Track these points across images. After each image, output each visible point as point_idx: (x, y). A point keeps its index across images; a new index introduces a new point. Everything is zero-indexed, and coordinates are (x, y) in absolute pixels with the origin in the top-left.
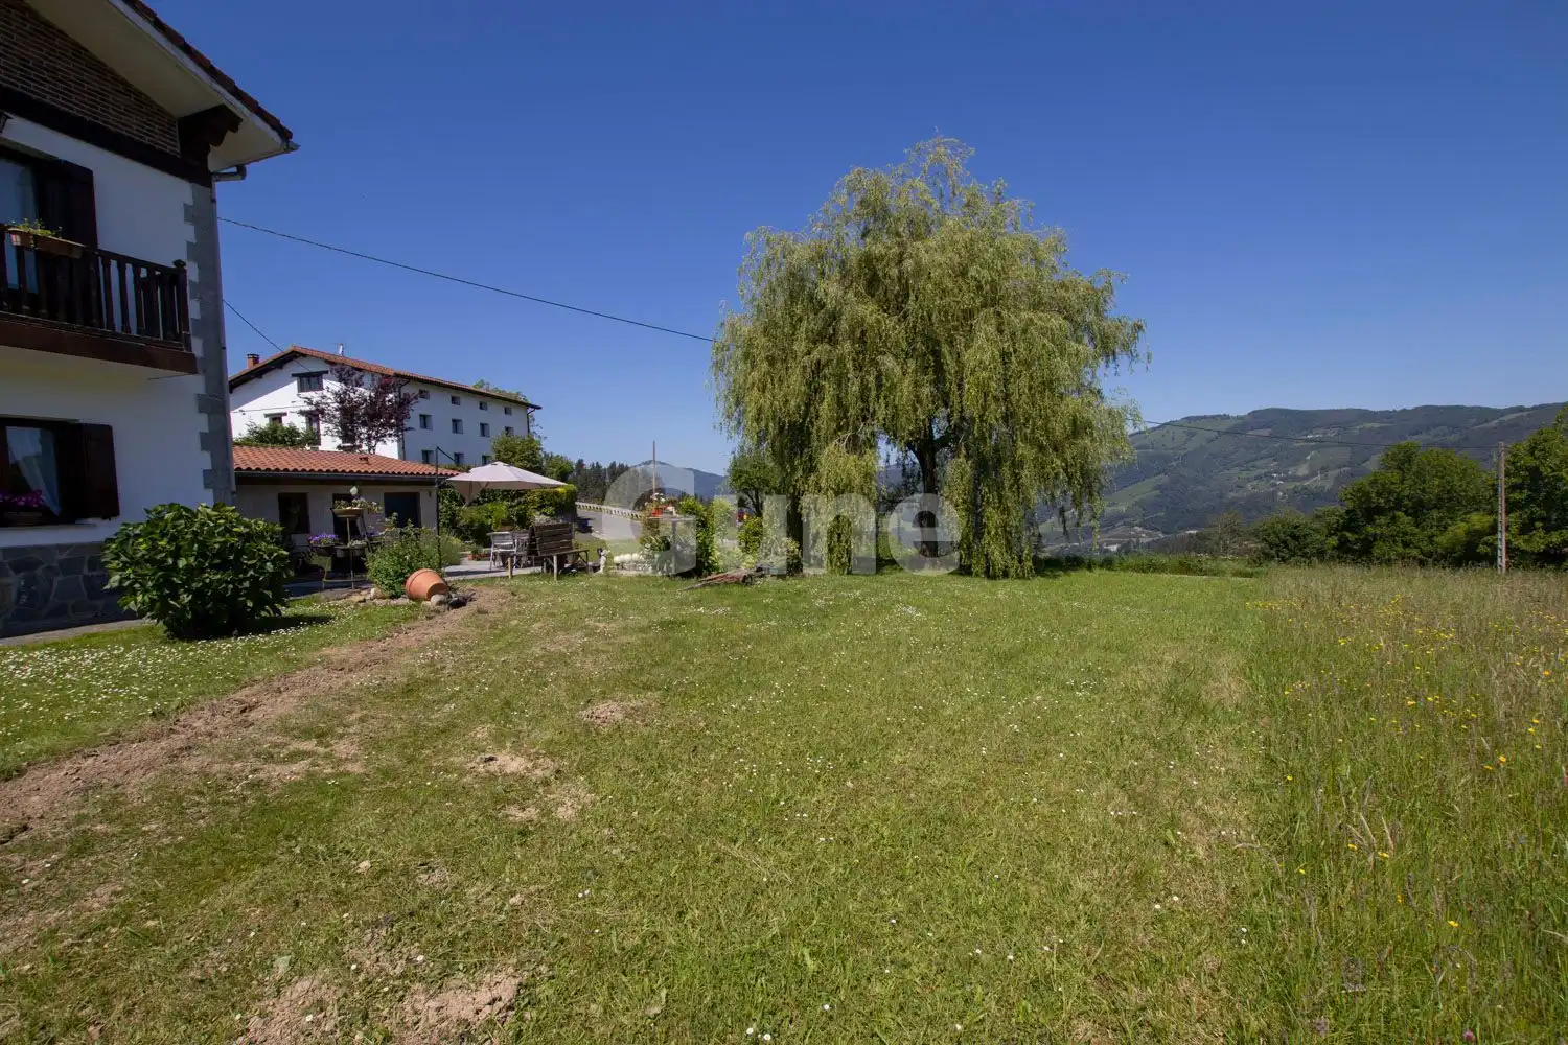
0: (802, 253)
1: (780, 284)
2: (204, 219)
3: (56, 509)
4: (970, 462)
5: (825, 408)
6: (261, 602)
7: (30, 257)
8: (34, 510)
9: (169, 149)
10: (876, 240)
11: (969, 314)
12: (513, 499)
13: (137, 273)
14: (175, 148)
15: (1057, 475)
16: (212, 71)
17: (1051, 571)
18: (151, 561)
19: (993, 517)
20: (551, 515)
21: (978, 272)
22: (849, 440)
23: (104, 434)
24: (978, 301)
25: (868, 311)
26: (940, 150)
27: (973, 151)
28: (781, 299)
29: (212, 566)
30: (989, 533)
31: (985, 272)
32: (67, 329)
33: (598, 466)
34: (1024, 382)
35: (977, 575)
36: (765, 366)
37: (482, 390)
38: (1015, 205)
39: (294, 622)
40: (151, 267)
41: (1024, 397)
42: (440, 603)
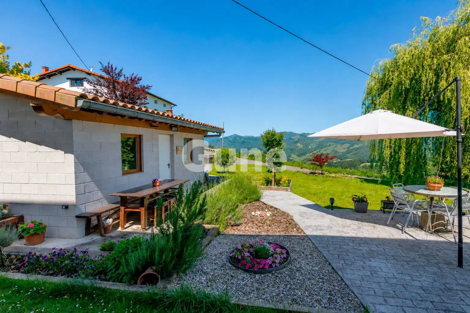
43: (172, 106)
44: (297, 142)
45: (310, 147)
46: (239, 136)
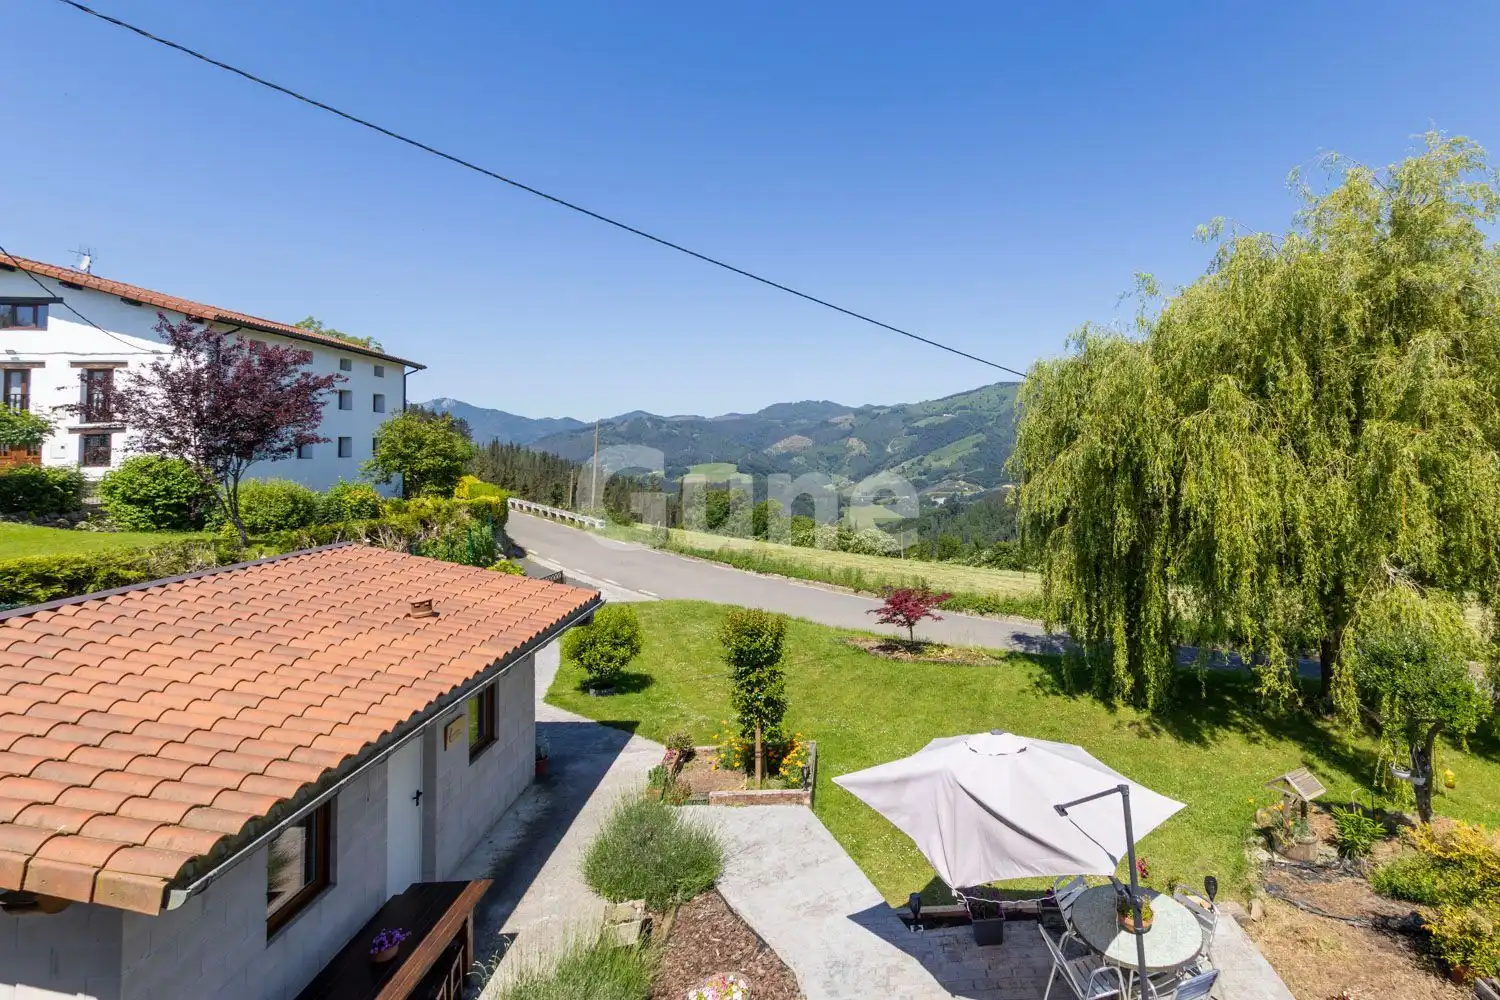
43: (408, 369)
44: (849, 434)
45: (889, 450)
46: (651, 418)
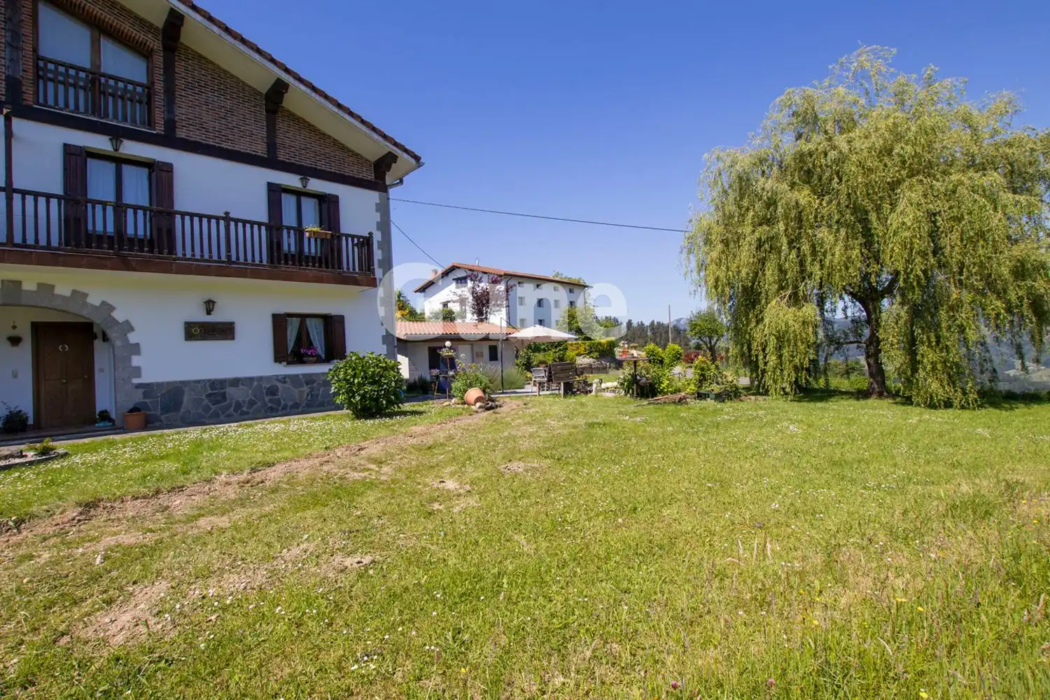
0: (744, 160)
1: (730, 186)
2: (384, 209)
3: (323, 356)
4: (906, 308)
5: (770, 273)
6: (390, 403)
7: (313, 241)
8: (313, 357)
9: (369, 178)
10: (808, 140)
11: (894, 185)
12: (556, 347)
13: (353, 241)
14: (371, 177)
15: (998, 315)
16: (385, 137)
17: (1010, 404)
18: (345, 379)
19: (928, 355)
20: (597, 358)
21: (902, 148)
22: (790, 297)
23: (340, 320)
24: (904, 173)
25: (804, 196)
26: (864, 58)
27: (894, 51)
28: (732, 195)
29: (369, 383)
30: (924, 369)
31: (909, 148)
32: (325, 272)
33: (642, 324)
34: (955, 236)
35: (918, 405)
36: (720, 247)
37: (557, 279)
38: (945, 85)
39: (405, 413)
40: (358, 237)
41: (957, 248)
42: (480, 407)
